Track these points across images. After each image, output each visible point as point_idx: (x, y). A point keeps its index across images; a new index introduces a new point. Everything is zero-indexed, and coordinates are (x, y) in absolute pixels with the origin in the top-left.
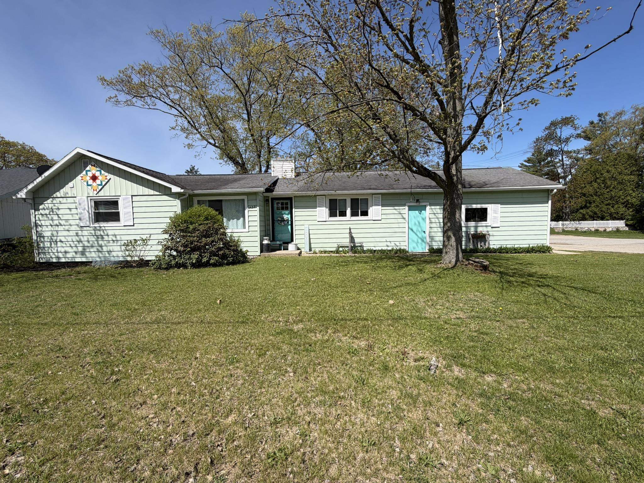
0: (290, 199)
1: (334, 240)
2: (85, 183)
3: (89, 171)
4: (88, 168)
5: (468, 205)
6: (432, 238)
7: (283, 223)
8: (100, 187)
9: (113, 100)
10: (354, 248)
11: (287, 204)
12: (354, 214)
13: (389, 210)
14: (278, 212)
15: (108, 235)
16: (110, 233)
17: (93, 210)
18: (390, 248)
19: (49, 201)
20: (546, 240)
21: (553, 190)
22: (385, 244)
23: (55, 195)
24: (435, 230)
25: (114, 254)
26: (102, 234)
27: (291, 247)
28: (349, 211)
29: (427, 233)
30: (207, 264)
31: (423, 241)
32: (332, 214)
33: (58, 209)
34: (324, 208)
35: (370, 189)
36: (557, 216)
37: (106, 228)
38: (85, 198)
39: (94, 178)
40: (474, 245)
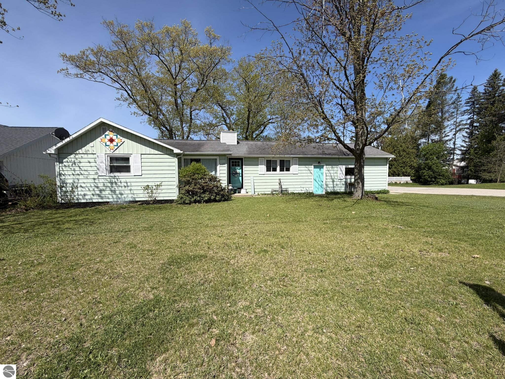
1: (269, 187)
2: (104, 144)
3: (108, 135)
4: (107, 133)
5: (347, 166)
6: (327, 185)
7: (236, 175)
8: (116, 147)
10: (283, 192)
12: (282, 170)
13: (303, 168)
14: (233, 167)
17: (109, 164)
18: (303, 192)
22: (300, 189)
26: (116, 181)
27: (243, 191)
28: (278, 168)
29: (324, 182)
31: (321, 187)
32: (268, 170)
33: (80, 162)
35: (292, 154)
37: (120, 177)
38: (104, 155)
39: (111, 140)
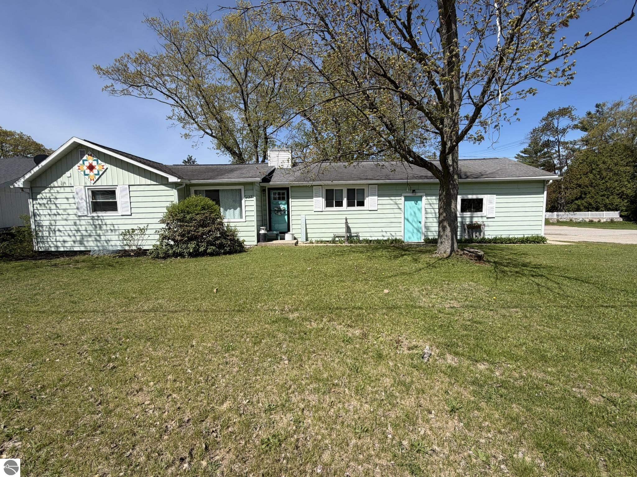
0: (287, 189)
1: (331, 230)
2: (83, 173)
3: (86, 160)
4: (85, 158)
5: (464, 196)
6: (427, 228)
7: (279, 213)
8: (97, 177)
9: (110, 89)
10: (350, 238)
11: (283, 194)
12: (350, 204)
13: (386, 200)
14: (275, 202)
15: (106, 225)
16: (108, 222)
17: (91, 200)
18: (385, 238)
19: (47, 190)
20: (541, 230)
21: (548, 181)
22: (381, 234)
23: (52, 185)
24: (431, 220)
25: (113, 243)
26: (100, 223)
27: (288, 236)
28: (345, 202)
29: (423, 223)
30: (204, 254)
31: (418, 231)
32: (329, 204)
33: (56, 198)
34: (321, 198)
35: (366, 179)
36: (552, 207)
37: (104, 218)
38: (83, 187)
39: (91, 168)
40: (469, 236)
